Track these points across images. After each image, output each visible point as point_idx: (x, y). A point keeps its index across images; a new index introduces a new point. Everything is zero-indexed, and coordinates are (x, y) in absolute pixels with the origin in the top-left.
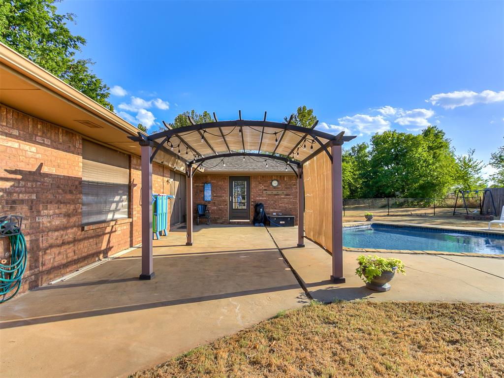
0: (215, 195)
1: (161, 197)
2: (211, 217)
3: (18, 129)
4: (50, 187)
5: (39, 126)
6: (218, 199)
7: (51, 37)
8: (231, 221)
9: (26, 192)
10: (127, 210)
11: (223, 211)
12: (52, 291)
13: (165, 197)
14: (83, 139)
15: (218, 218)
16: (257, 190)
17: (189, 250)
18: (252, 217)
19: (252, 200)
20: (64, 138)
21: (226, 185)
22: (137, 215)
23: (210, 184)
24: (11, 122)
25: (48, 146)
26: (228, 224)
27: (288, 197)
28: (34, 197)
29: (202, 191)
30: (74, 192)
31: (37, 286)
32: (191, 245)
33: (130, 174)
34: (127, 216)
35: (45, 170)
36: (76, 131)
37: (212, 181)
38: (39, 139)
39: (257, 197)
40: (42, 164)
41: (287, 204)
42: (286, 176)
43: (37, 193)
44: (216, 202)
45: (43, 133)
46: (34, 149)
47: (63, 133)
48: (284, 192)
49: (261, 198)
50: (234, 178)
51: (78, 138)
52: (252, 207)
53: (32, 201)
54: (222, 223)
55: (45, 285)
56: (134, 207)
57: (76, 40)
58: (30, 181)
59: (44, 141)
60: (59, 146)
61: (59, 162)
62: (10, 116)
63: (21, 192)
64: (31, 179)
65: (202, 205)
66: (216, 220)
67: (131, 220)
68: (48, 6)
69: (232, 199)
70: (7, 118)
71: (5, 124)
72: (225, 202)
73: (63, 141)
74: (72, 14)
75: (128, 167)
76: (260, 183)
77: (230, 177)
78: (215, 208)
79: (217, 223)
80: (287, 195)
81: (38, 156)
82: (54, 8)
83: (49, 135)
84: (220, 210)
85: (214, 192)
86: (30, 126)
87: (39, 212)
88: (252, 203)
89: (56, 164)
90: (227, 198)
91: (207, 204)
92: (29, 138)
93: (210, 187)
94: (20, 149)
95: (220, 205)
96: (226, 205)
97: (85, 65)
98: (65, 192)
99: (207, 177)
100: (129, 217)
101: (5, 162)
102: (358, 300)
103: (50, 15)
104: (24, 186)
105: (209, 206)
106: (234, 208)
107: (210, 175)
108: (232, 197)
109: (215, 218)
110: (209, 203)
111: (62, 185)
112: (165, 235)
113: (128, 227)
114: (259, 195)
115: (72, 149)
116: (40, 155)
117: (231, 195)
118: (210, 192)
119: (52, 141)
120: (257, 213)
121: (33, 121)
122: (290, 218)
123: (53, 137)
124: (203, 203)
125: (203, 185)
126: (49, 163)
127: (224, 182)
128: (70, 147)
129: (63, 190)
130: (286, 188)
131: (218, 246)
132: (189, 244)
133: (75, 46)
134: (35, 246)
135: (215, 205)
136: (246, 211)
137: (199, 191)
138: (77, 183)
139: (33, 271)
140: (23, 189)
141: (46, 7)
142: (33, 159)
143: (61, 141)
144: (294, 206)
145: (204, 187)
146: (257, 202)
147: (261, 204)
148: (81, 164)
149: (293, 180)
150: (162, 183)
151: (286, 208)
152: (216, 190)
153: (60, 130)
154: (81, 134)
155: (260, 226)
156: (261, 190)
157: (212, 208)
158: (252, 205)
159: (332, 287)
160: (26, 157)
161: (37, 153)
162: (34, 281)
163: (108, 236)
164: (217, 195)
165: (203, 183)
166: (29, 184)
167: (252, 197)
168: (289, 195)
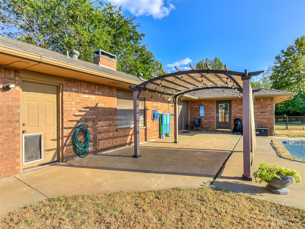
0: (206, 113)
1: (165, 115)
2: (204, 126)
3: (88, 90)
4: (101, 112)
5: (97, 87)
6: (209, 115)
7: (131, 38)
8: (217, 129)
9: (91, 115)
10: (143, 122)
11: (212, 123)
12: (103, 156)
13: (169, 115)
14: (117, 89)
15: (209, 128)
16: (237, 109)
17: (172, 146)
18: (233, 128)
19: (233, 116)
20: (108, 90)
21: (214, 106)
22: (149, 125)
23: (203, 106)
24: (85, 87)
25: (100, 95)
26: (215, 132)
27: (263, 114)
28: (95, 117)
29: (198, 111)
30: (113, 114)
31: (97, 153)
32: (176, 143)
33: (145, 103)
34: (143, 125)
35: (99, 105)
36: (113, 87)
37: (205, 104)
38: (96, 93)
39: (237, 114)
40: (97, 103)
41: (262, 119)
42: (262, 98)
43: (96, 115)
44: (207, 117)
45: (98, 90)
46: (94, 97)
47: (107, 88)
48: (259, 110)
49: (240, 115)
50: (219, 101)
51: (114, 89)
52: (232, 121)
53: (94, 118)
54: (211, 131)
55: (100, 153)
56: (147, 120)
57: (141, 36)
58: (93, 110)
59: (99, 93)
60: (106, 94)
61: (105, 101)
62: (85, 85)
63: (89, 115)
64: (93, 109)
65: (198, 119)
66: (207, 129)
67: (145, 127)
68: (130, 23)
69: (218, 116)
70: (84, 86)
71: (83, 89)
72: (213, 117)
73: (107, 92)
74: (139, 23)
75: (144, 100)
76: (239, 104)
77: (217, 101)
78: (207, 121)
79: (208, 131)
80: (262, 113)
81: (96, 100)
82: (132, 23)
83: (101, 90)
84: (210, 122)
85: (206, 111)
86: (93, 88)
87: (96, 123)
88: (233, 118)
89: (104, 102)
90: (215, 114)
91: (201, 118)
92: (92, 93)
93: (203, 108)
94: (89, 97)
95: (210, 119)
96: (214, 119)
97: (145, 47)
98: (108, 115)
99: (201, 101)
100: (145, 126)
101: (83, 103)
102: (241, 193)
103: (131, 27)
104: (91, 112)
105: (203, 120)
106: (219, 121)
107: (203, 100)
108: (218, 114)
109: (206, 127)
110: (203, 118)
111: (107, 111)
112: (169, 136)
113: (143, 131)
114: (238, 112)
115: (112, 94)
116: (97, 99)
117: (218, 112)
118: (203, 111)
119: (102, 92)
120: (236, 125)
121: (94, 85)
122: (264, 130)
123: (103, 90)
124: (199, 118)
125: (199, 107)
126: (101, 102)
127: (212, 104)
128: (110, 94)
129: (107, 113)
130: (262, 107)
131: (192, 145)
132: (175, 142)
133: (141, 39)
134: (95, 137)
135: (206, 119)
136: (228, 123)
137: (196, 111)
138: (114, 110)
139: (95, 147)
140: (90, 114)
141: (129, 24)
142: (94, 101)
143: (106, 92)
144: (268, 120)
145: (199, 108)
146: (237, 117)
147: (239, 119)
148: (116, 101)
149: (268, 101)
150: (168, 107)
151: (262, 122)
152: (207, 109)
153: (106, 87)
154: (116, 87)
155: (238, 134)
156: (239, 109)
157: (204, 121)
158: (233, 119)
159: (238, 182)
160: (91, 101)
161: (96, 98)
162: (96, 151)
163: (130, 136)
164: (208, 113)
165: (199, 106)
166: (93, 112)
167: (233, 114)
168: (265, 113)
